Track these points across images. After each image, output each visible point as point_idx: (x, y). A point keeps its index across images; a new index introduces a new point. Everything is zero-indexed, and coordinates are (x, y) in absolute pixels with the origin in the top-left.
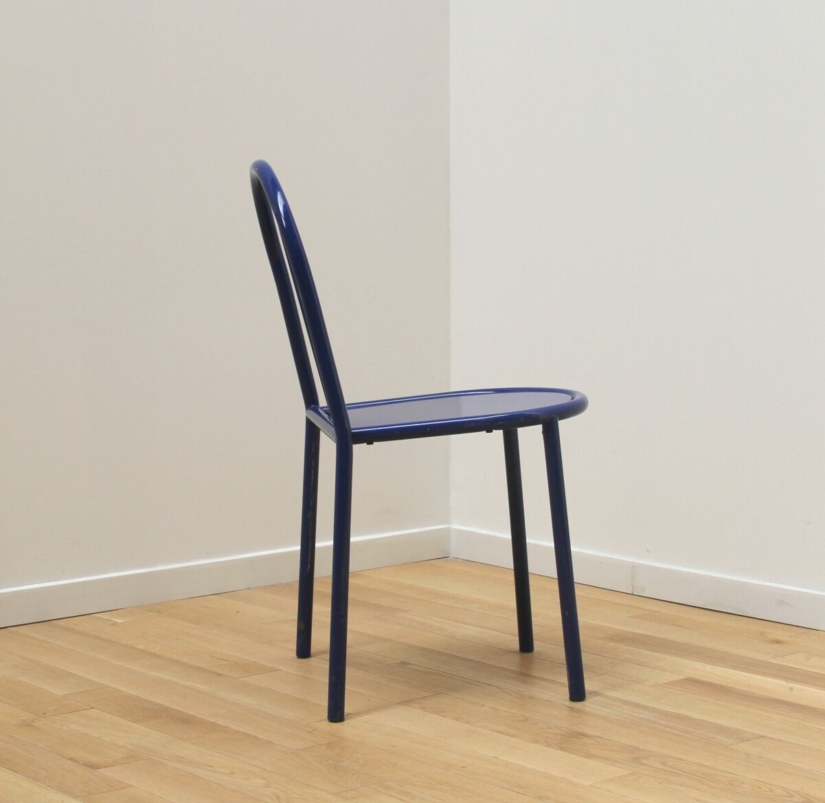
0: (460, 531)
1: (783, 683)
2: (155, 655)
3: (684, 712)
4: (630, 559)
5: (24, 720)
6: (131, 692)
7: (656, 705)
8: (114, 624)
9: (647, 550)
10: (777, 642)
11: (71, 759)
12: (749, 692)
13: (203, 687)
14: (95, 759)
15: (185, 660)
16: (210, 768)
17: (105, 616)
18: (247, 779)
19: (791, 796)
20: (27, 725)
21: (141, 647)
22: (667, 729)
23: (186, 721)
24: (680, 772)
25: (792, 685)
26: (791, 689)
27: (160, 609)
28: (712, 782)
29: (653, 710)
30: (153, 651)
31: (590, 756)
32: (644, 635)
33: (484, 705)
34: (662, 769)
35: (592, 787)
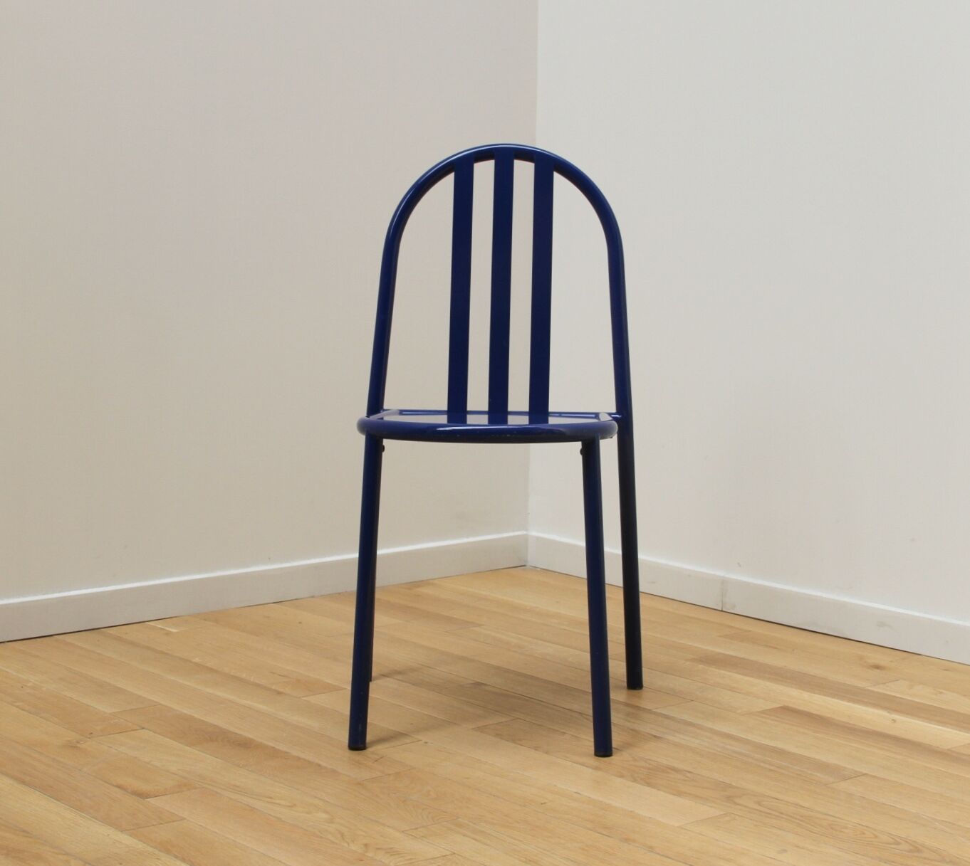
0: (538, 538)
1: (885, 713)
2: (211, 670)
3: (780, 745)
4: (720, 573)
5: (69, 741)
6: (185, 712)
7: (750, 737)
8: (168, 633)
9: (739, 564)
10: (877, 667)
11: (119, 787)
12: (850, 724)
13: (263, 707)
14: (144, 787)
15: (244, 676)
16: (269, 800)
17: (158, 625)
18: (308, 813)
19: (898, 844)
20: (72, 746)
21: (197, 660)
22: (762, 764)
23: (245, 744)
24: (777, 814)
25: (896, 716)
26: (894, 721)
27: (217, 617)
28: (812, 825)
29: (746, 742)
30: (208, 665)
31: (680, 794)
32: (736, 657)
33: (564, 733)
34: (757, 810)
35: (682, 828)
